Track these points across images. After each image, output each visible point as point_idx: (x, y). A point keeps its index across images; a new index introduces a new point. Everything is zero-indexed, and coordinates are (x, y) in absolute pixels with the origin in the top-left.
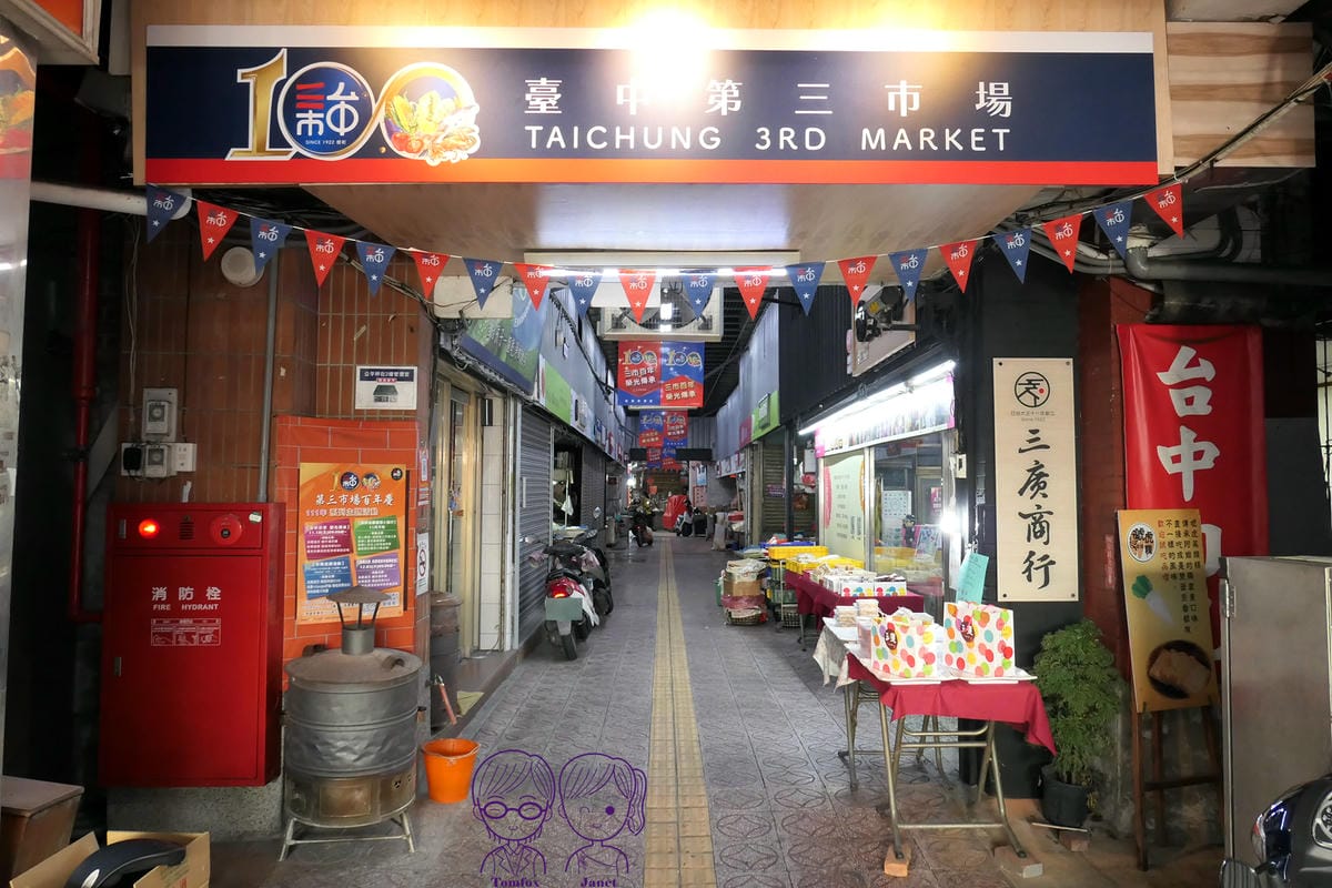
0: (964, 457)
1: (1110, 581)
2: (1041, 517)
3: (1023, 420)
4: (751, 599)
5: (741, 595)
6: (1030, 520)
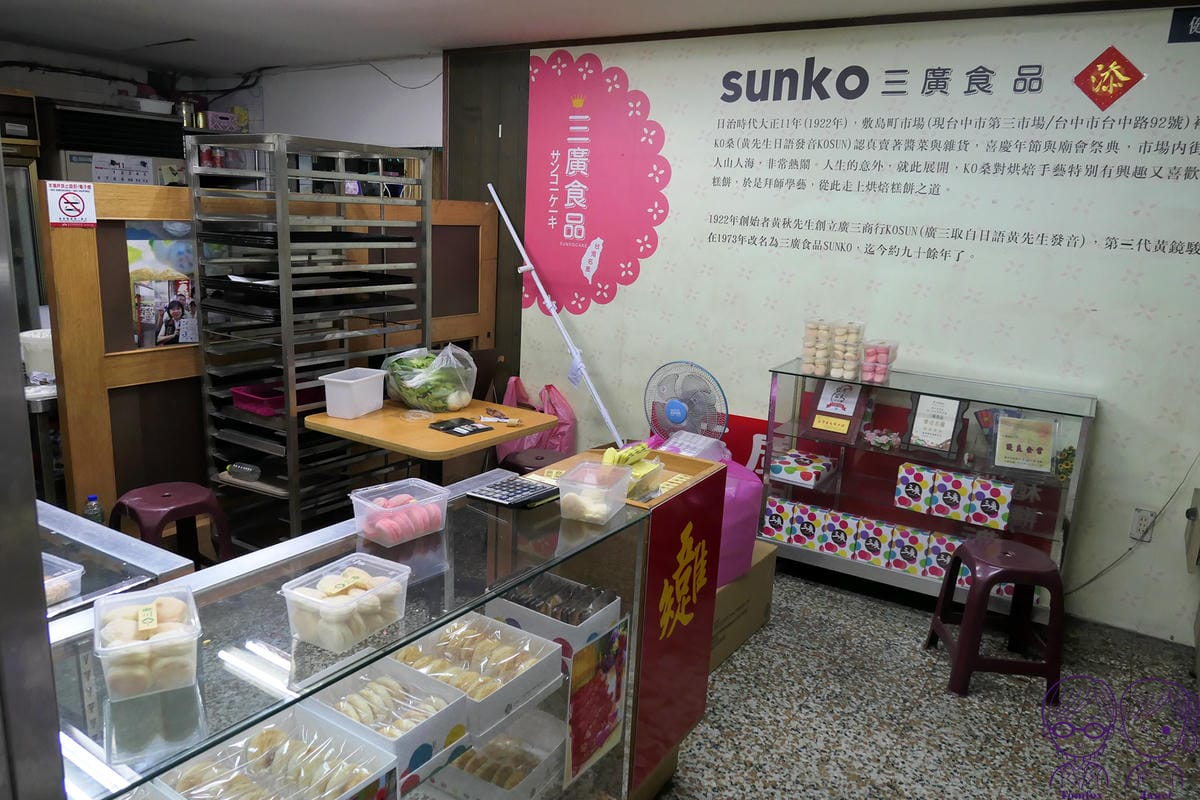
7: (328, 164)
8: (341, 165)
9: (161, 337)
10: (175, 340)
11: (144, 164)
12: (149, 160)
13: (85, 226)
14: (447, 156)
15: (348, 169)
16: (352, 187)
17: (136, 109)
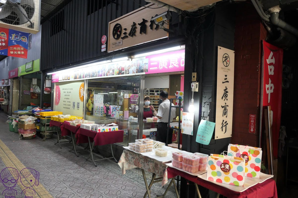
0: (198, 83)
1: (252, 130)
2: (226, 107)
3: (224, 71)
4: (32, 130)
5: (28, 129)
6: (224, 109)
7: (153, 91)
8: (155, 91)
9: (133, 111)
10: (134, 112)
11: (127, 91)
12: (128, 91)
13: (127, 99)
14: (169, 89)
15: (155, 92)
16: (156, 94)
17: (127, 84)
